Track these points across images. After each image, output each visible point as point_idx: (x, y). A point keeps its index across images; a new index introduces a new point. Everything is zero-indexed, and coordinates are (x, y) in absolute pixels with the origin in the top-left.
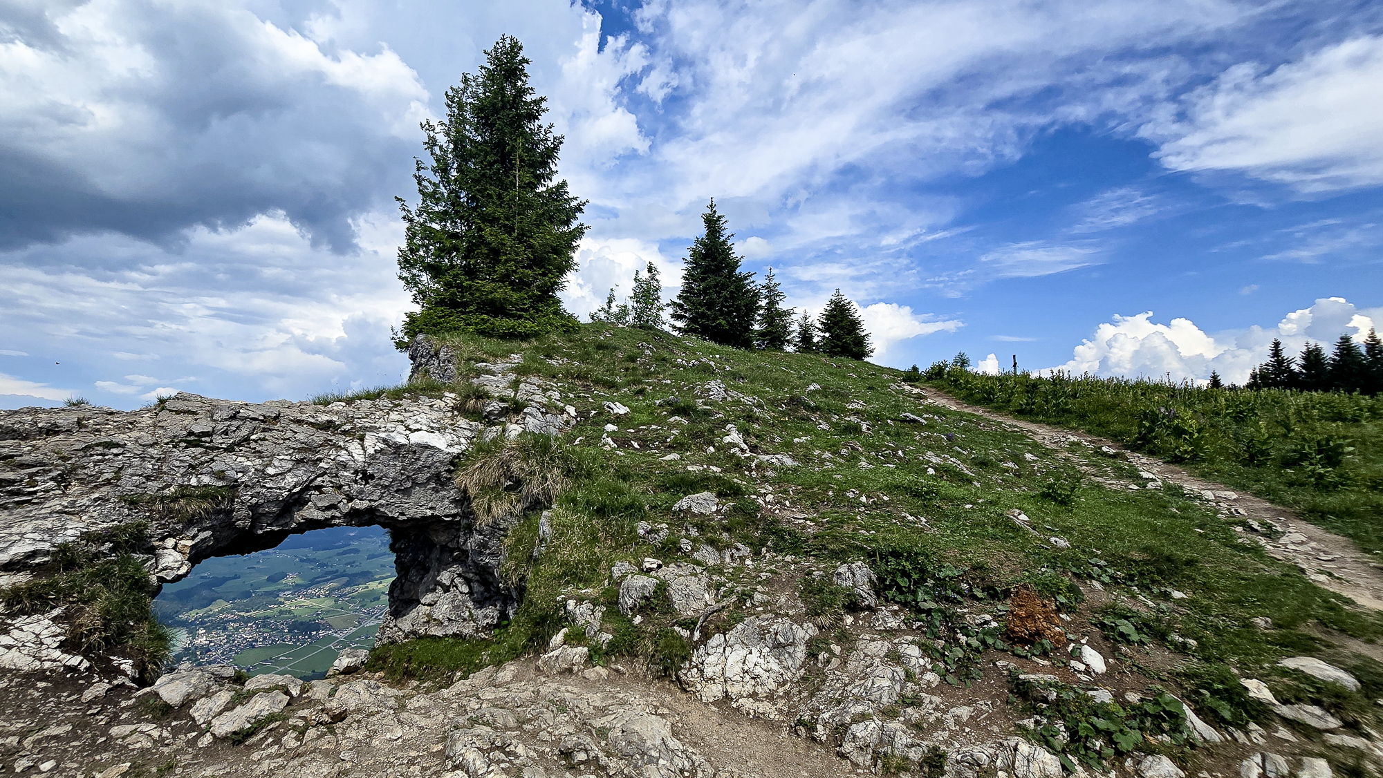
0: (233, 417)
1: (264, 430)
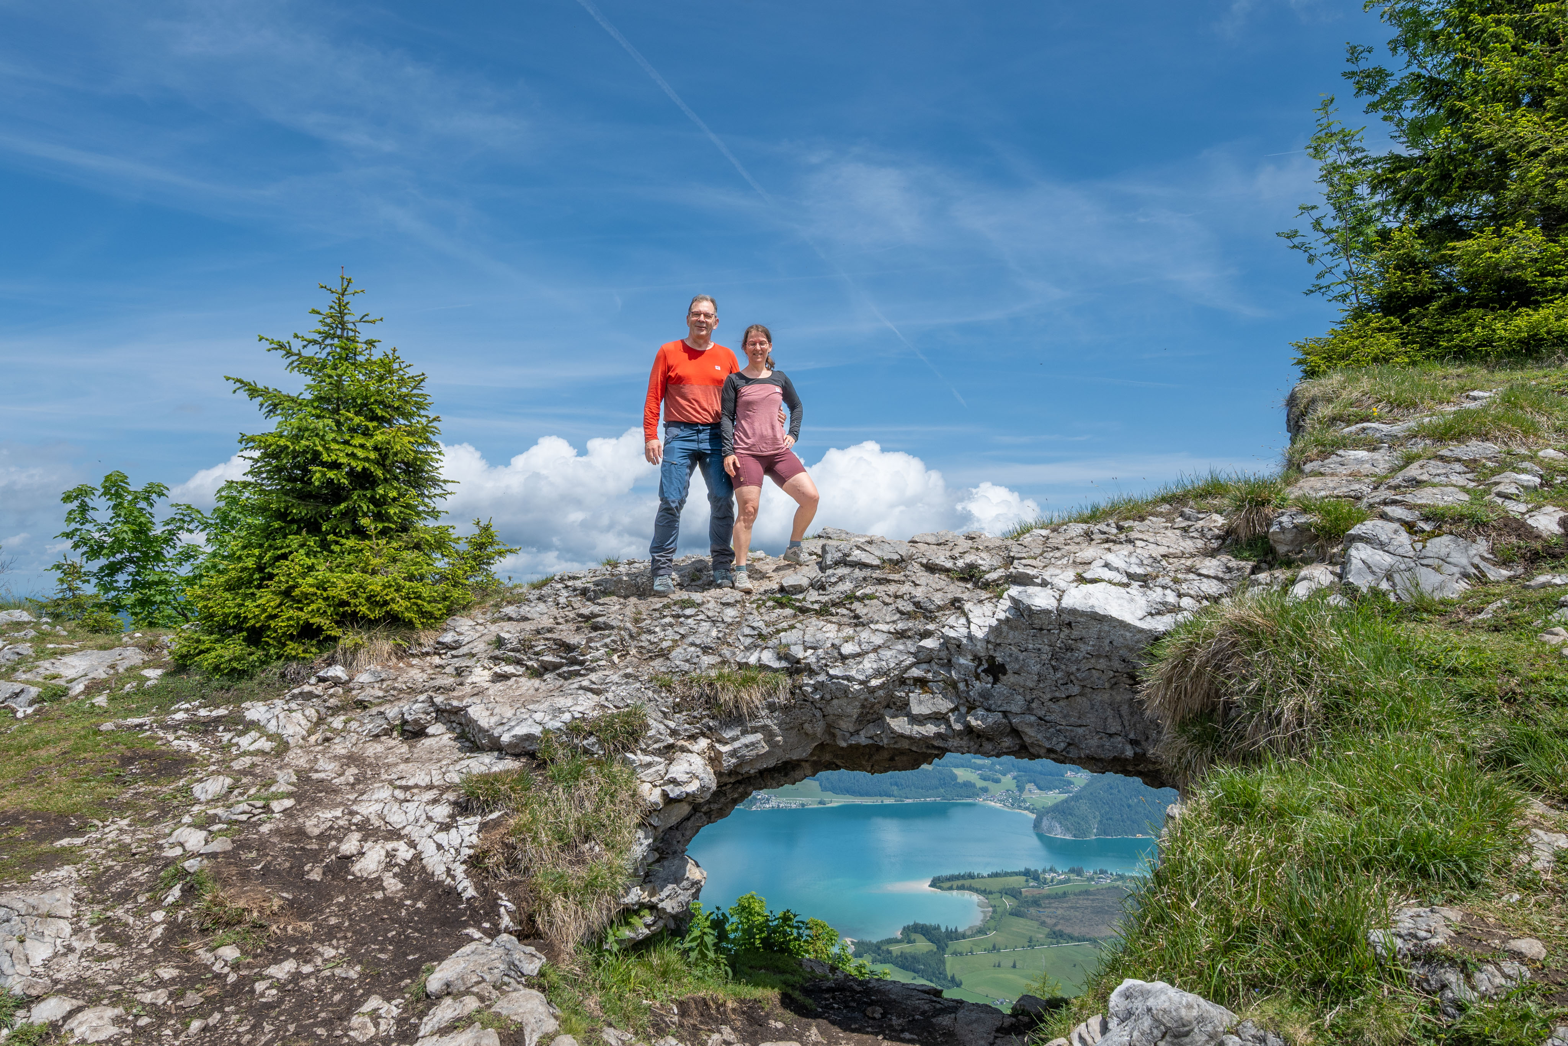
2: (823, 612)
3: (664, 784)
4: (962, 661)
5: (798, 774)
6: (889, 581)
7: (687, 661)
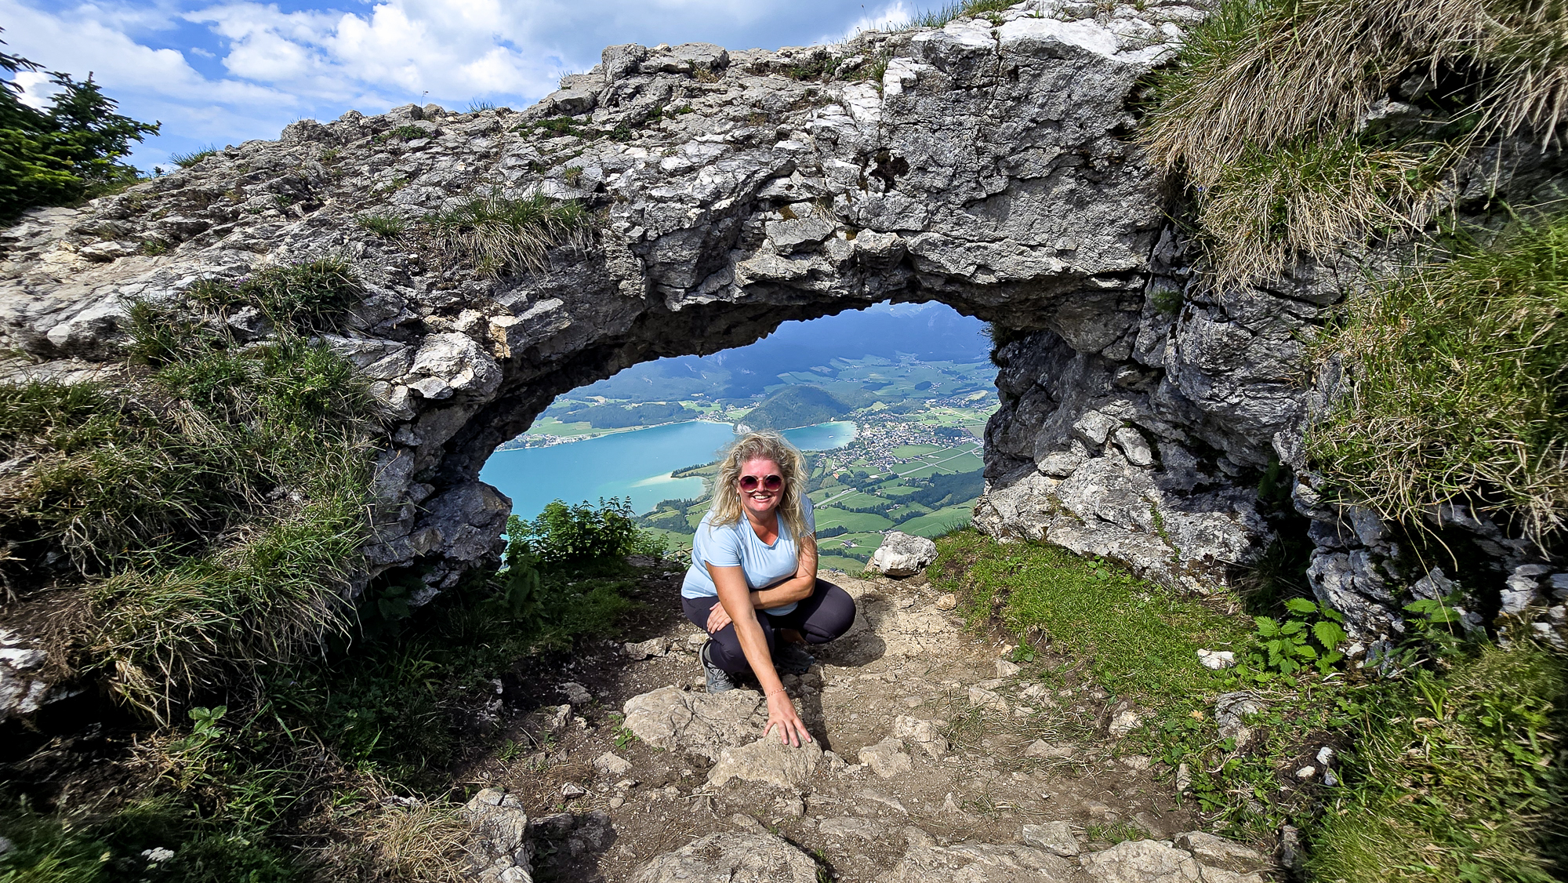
0: (631, 71)
1: (691, 93)
2: (620, 134)
3: (411, 380)
4: (839, 163)
5: (612, 364)
6: (704, 92)
7: (421, 204)
